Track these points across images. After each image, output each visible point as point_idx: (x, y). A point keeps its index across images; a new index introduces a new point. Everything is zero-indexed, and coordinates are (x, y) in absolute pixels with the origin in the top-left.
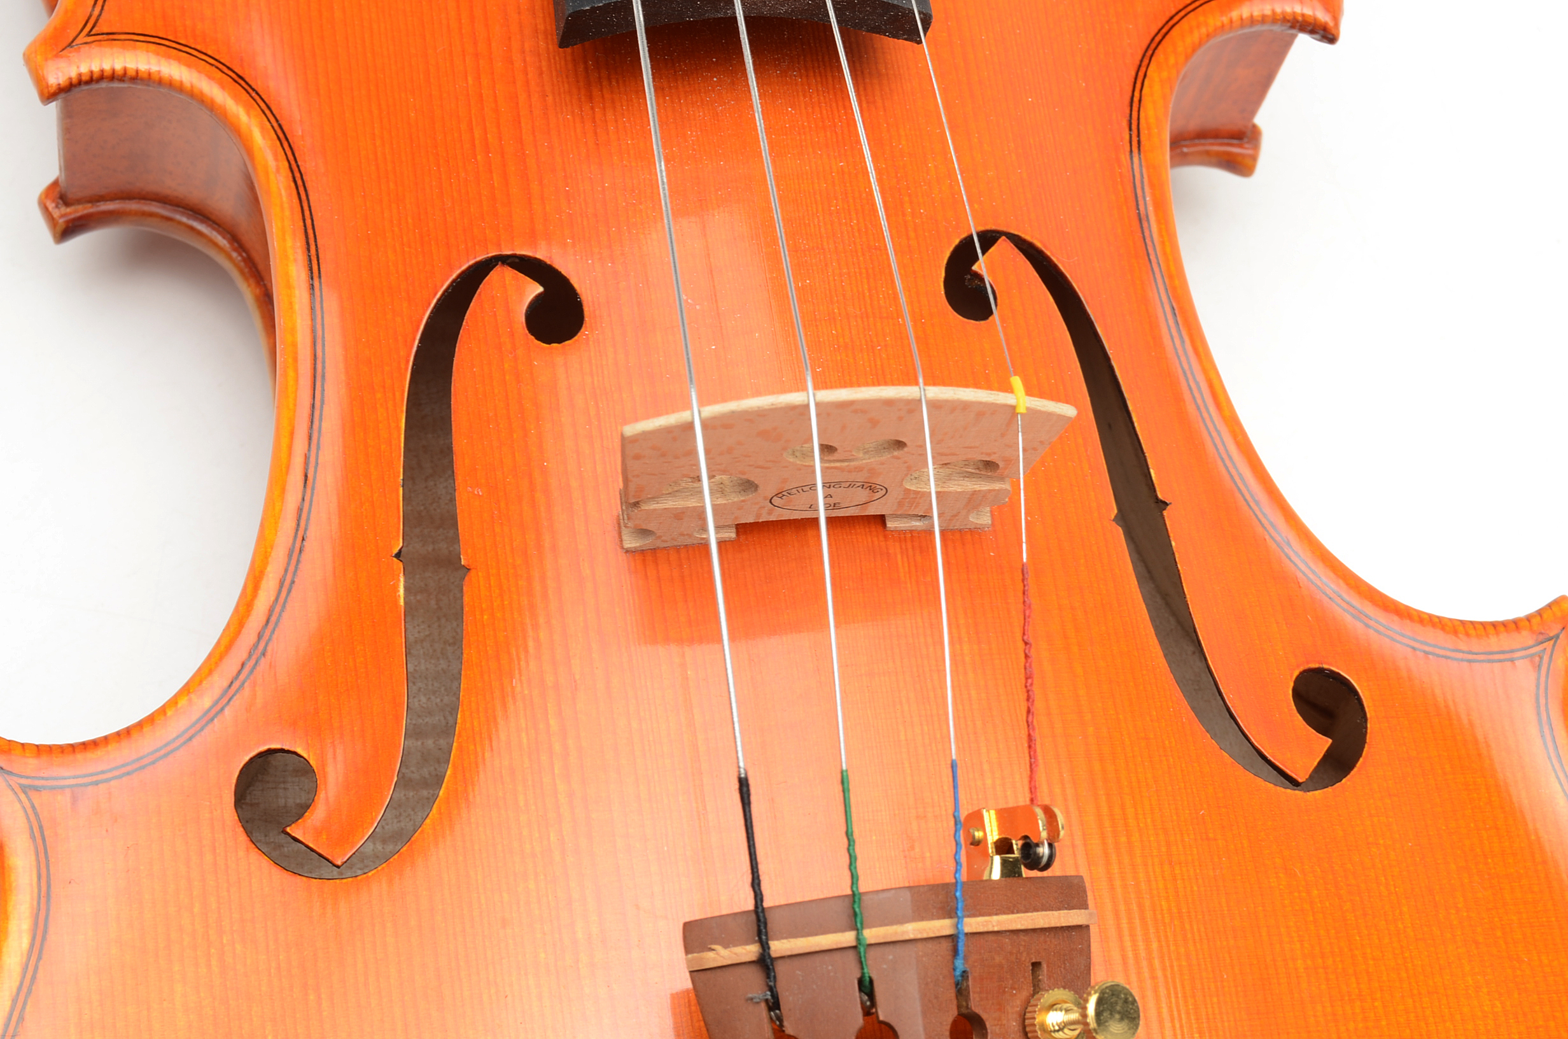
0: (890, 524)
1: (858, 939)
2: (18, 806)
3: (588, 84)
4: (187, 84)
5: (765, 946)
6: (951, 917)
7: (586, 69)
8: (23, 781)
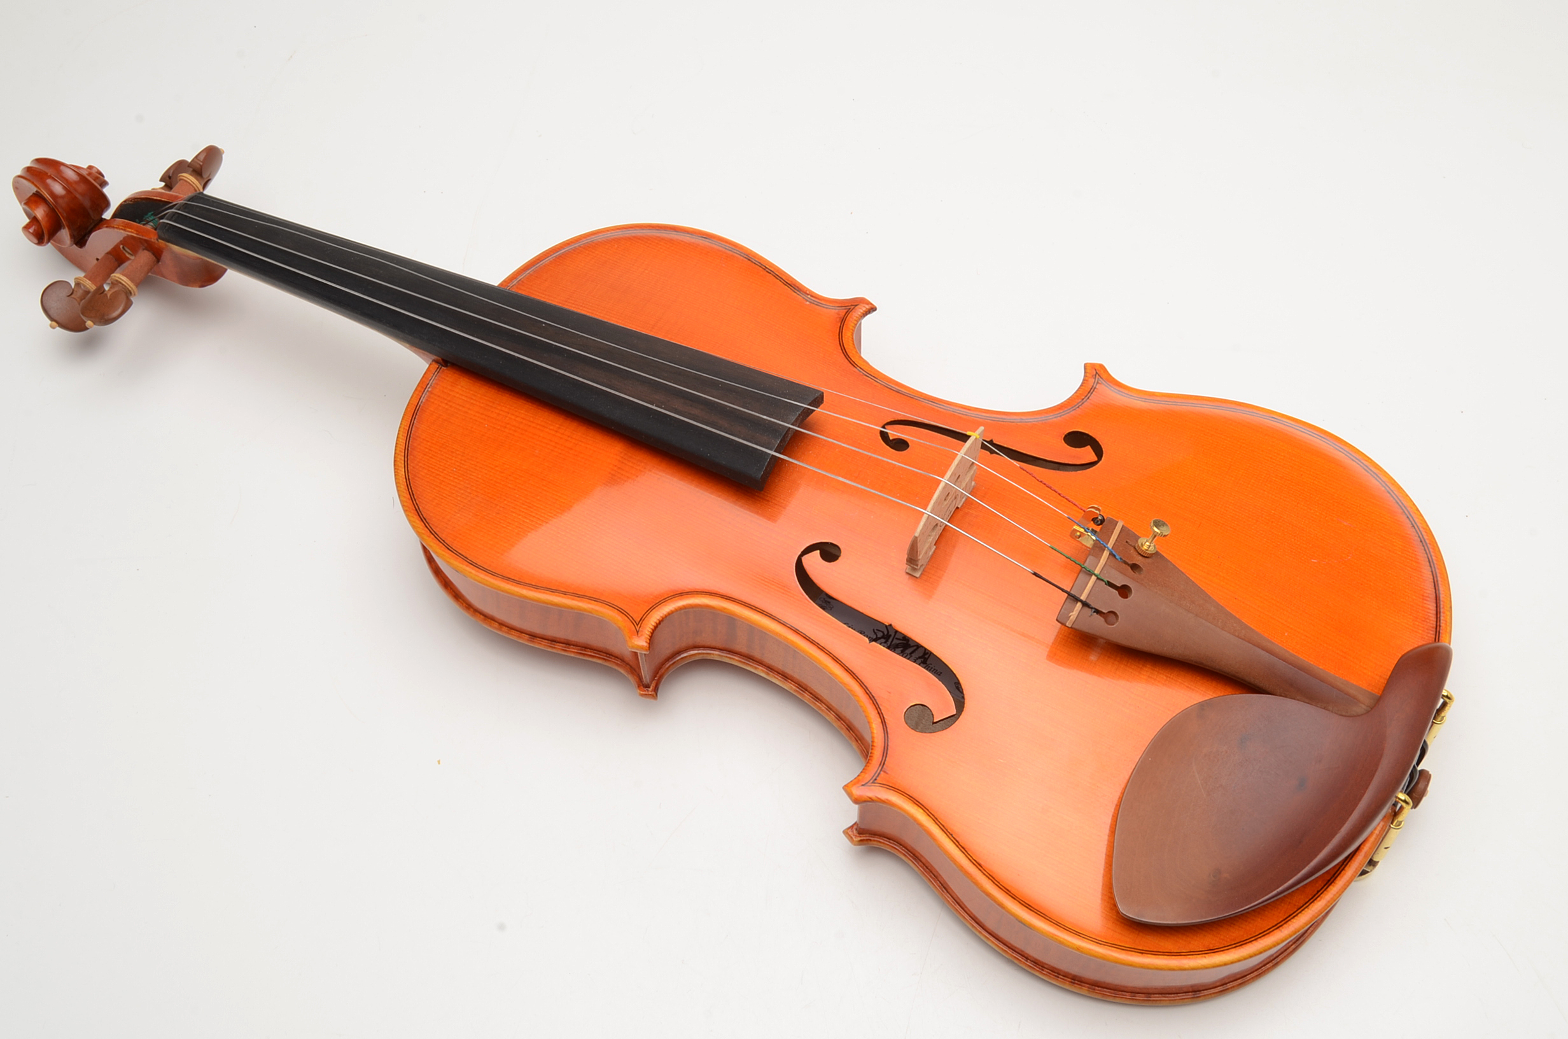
0: (959, 506)
1: (1096, 575)
2: (878, 788)
3: (764, 499)
4: (673, 609)
5: (1081, 601)
6: (1104, 550)
7: (758, 496)
8: (871, 781)
